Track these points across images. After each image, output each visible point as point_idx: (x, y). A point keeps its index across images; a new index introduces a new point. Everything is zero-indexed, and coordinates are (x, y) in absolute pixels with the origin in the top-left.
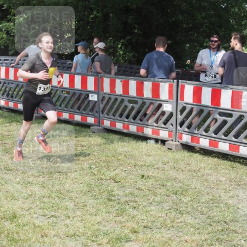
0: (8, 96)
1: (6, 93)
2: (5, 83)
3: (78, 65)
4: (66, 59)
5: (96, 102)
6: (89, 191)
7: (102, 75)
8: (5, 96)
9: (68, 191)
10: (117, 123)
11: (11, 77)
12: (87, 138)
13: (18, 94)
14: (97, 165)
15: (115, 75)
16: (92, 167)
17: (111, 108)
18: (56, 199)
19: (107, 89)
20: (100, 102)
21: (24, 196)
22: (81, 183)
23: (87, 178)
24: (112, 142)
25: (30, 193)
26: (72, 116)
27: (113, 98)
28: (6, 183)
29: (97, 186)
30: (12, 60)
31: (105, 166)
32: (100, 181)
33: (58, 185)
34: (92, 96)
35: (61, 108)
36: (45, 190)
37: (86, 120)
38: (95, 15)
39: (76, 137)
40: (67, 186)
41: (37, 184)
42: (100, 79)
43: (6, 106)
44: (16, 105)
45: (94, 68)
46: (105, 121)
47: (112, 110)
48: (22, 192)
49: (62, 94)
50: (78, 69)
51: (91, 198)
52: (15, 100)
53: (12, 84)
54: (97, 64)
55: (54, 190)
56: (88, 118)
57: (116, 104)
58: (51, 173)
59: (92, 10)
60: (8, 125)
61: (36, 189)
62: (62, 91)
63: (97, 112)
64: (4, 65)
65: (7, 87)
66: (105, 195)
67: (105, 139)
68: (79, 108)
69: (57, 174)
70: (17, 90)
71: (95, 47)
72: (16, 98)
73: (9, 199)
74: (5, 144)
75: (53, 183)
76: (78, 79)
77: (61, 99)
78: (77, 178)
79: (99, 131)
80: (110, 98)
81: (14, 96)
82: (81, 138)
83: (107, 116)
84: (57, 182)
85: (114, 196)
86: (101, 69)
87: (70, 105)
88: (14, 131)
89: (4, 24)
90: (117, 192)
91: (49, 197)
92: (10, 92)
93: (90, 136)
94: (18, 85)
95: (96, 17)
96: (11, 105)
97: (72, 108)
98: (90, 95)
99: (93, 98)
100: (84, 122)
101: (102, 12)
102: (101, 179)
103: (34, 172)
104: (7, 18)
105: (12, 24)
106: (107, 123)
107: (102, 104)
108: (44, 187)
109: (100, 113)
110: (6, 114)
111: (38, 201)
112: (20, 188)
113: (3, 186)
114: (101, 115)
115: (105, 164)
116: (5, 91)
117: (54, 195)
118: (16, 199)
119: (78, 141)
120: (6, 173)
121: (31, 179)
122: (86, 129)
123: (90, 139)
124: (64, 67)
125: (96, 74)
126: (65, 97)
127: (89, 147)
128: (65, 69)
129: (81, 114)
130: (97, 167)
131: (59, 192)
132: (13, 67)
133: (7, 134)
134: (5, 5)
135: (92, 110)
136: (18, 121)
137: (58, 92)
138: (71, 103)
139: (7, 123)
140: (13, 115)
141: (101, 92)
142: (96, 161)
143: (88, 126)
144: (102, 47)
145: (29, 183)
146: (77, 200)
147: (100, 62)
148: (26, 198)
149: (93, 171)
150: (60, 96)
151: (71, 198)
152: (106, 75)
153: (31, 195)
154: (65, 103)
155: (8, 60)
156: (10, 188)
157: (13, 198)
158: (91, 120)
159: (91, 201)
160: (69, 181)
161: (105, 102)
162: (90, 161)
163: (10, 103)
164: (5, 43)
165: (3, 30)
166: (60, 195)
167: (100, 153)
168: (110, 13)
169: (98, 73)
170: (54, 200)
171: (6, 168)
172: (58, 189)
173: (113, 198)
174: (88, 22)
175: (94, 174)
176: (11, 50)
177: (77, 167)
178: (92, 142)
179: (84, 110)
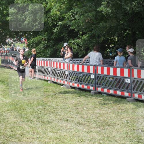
0: (78, 81)
1: (78, 80)
2: (77, 74)
3: (117, 62)
4: (111, 59)
5: (129, 83)
6: (126, 137)
7: (133, 67)
8: (77, 81)
9: (114, 137)
10: (142, 96)
11: (80, 70)
12: (125, 105)
13: (84, 79)
14: (131, 121)
15: (140, 67)
16: (128, 122)
17: (139, 87)
18: (107, 141)
19: (136, 75)
20: (132, 83)
21: (89, 139)
22: (122, 132)
23: (125, 129)
24: (140, 107)
25: (92, 138)
26: (115, 92)
27: (140, 81)
28: (78, 132)
29: (131, 134)
30: (81, 61)
31: (136, 122)
32: (133, 131)
33: (108, 133)
34: (127, 80)
35: (109, 88)
36: (101, 136)
37: (124, 94)
38: (128, 33)
39: (118, 104)
40: (113, 134)
41: (96, 132)
42: (131, 70)
43: (77, 87)
44: (83, 86)
45: (128, 63)
46: (135, 94)
47: (139, 88)
48: (87, 137)
49: (109, 79)
50: (117, 65)
51: (128, 141)
52: (83, 83)
53: (81, 74)
54: (129, 61)
55: (106, 136)
56: (125, 93)
57: (141, 84)
58: (104, 125)
59: (126, 30)
60: (79, 98)
61: (95, 135)
62: (110, 78)
63: (130, 89)
64: (76, 63)
65: (78, 76)
66: (136, 139)
67: (136, 105)
68: (119, 87)
69: (108, 126)
70: (83, 77)
71: (128, 51)
72: (83, 82)
73: (80, 141)
74: (77, 109)
75: (105, 131)
76: (118, 70)
77: (109, 83)
78: (119, 129)
79: (132, 101)
80: (138, 81)
81: (82, 81)
82: (121, 105)
83: (136, 92)
84: (108, 131)
85: (142, 139)
86: (132, 64)
87: (114, 86)
88: (82, 101)
89: (76, 40)
90: (143, 137)
91: (103, 140)
92: (80, 79)
93: (126, 104)
94: (84, 75)
95: (128, 34)
96: (81, 86)
97: (115, 87)
98: (126, 79)
99: (128, 81)
100: (122, 95)
101: (132, 31)
102: (134, 129)
103: (94, 125)
104: (78, 37)
105: (80, 40)
106: (136, 96)
107: (133, 84)
108: (100, 134)
109: (132, 90)
110: (78, 91)
111: (96, 142)
112: (86, 135)
113: (77, 134)
114: (133, 91)
115: (135, 120)
116: (77, 78)
117: (106, 139)
118: (84, 141)
119: (120, 106)
120: (78, 126)
121: (92, 130)
122: (124, 100)
123: (126, 105)
124: (110, 64)
125: (129, 67)
126: (111, 81)
127: (126, 110)
128: (111, 65)
129: (121, 90)
130: (131, 122)
131: (109, 137)
132: (81, 64)
133: (78, 103)
134: (76, 30)
135: (127, 88)
136: (84, 96)
137: (107, 78)
138: (115, 84)
139: (78, 96)
140: (82, 92)
141: (132, 78)
142: (130, 119)
143: (125, 98)
144: (132, 52)
145: (91, 131)
146: (119, 142)
147: (131, 60)
148: (89, 140)
149: (129, 125)
150: (108, 80)
151: (116, 141)
152: (135, 67)
153: (93, 139)
154: (112, 84)
155: (78, 60)
156: (80, 135)
157: (83, 141)
158: (126, 94)
159: (128, 143)
160: (114, 130)
161: (135, 83)
162: (127, 119)
163: (80, 85)
164: (77, 51)
165: (75, 43)
166: (109, 139)
167: (133, 113)
168: (137, 31)
169: (130, 66)
170: (106, 142)
171: (78, 123)
172: (108, 136)
173: (141, 141)
174: (124, 37)
175: (129, 126)
176: (80, 55)
177: (119, 122)
178: (128, 107)
179: (123, 88)
